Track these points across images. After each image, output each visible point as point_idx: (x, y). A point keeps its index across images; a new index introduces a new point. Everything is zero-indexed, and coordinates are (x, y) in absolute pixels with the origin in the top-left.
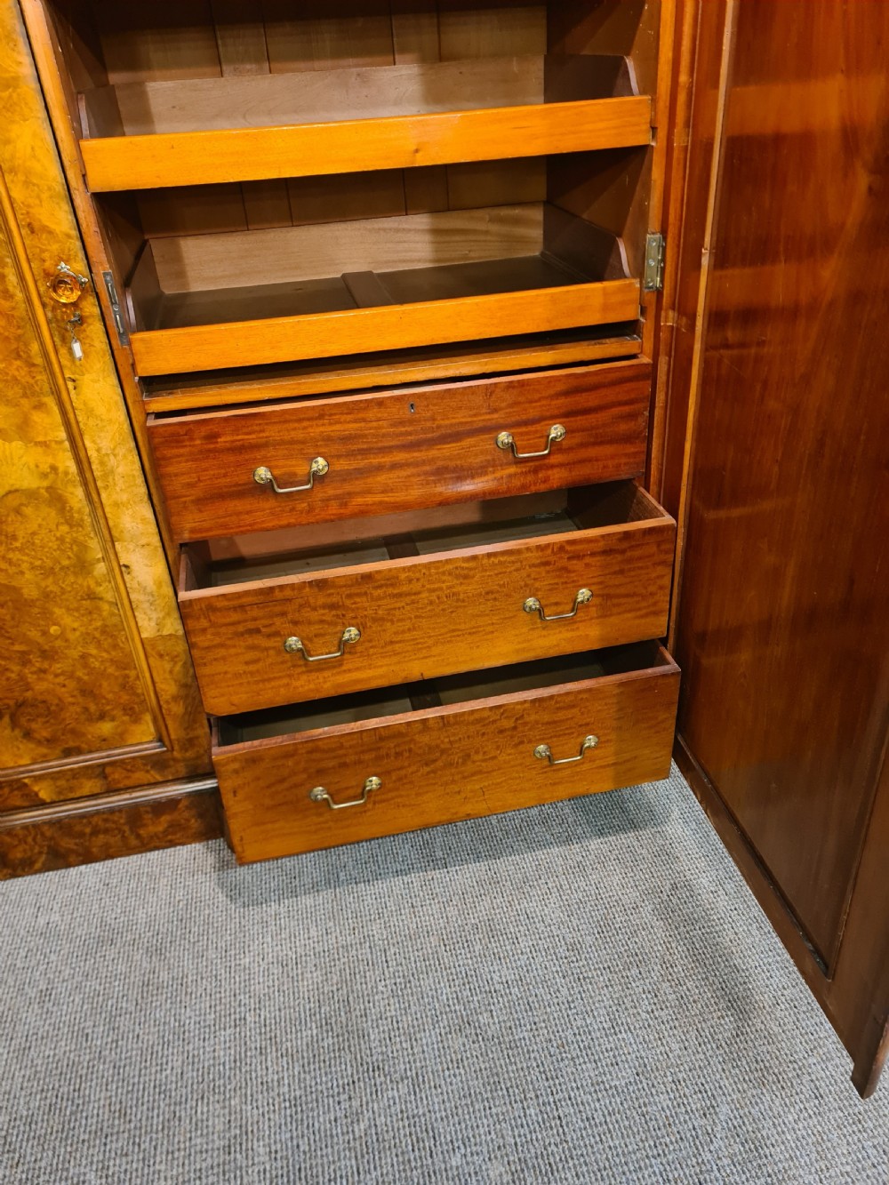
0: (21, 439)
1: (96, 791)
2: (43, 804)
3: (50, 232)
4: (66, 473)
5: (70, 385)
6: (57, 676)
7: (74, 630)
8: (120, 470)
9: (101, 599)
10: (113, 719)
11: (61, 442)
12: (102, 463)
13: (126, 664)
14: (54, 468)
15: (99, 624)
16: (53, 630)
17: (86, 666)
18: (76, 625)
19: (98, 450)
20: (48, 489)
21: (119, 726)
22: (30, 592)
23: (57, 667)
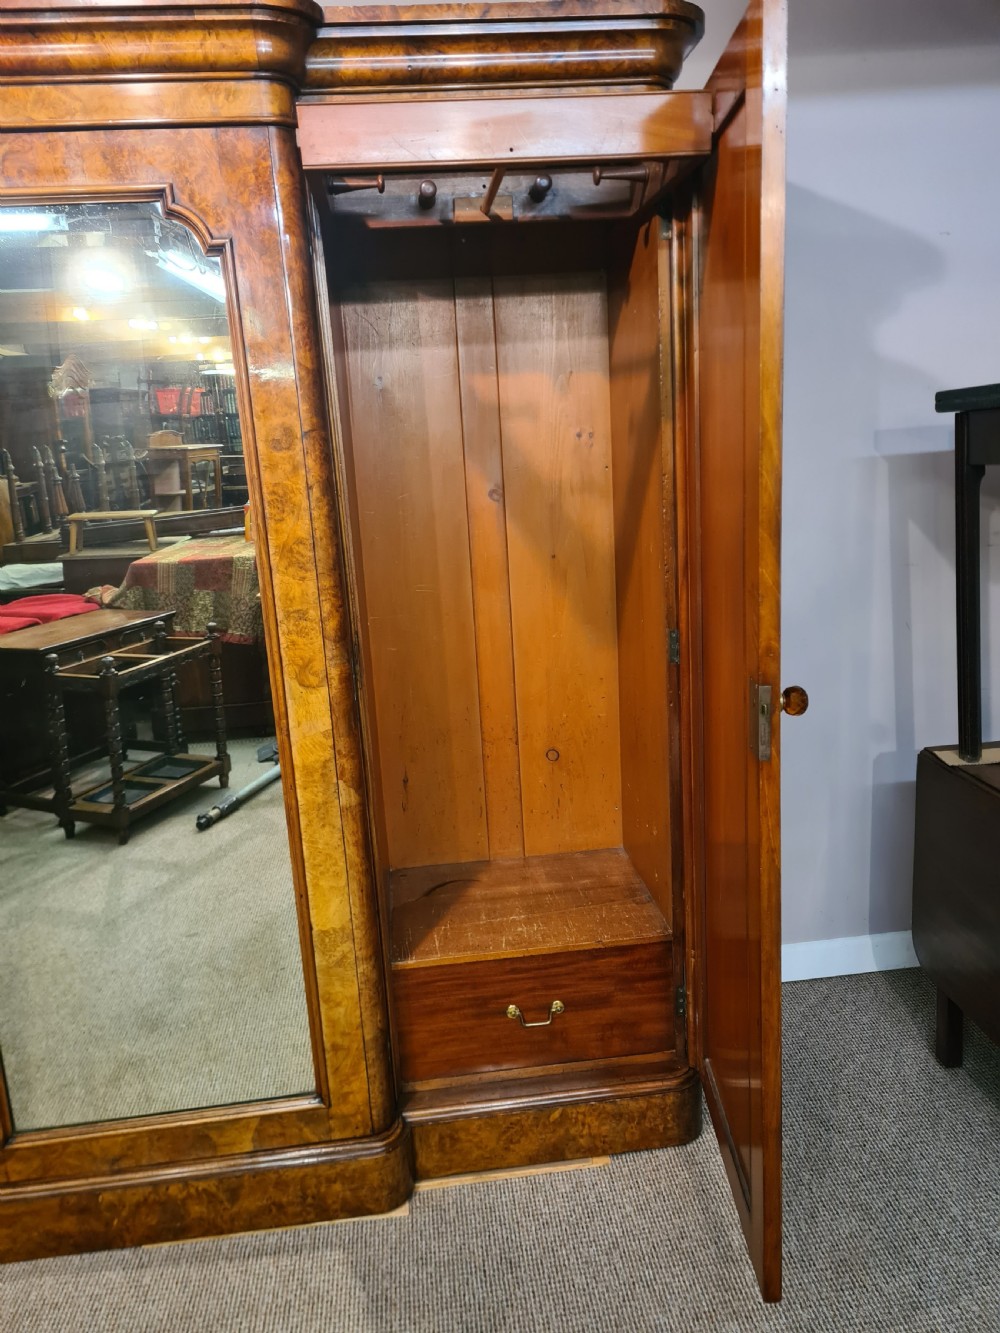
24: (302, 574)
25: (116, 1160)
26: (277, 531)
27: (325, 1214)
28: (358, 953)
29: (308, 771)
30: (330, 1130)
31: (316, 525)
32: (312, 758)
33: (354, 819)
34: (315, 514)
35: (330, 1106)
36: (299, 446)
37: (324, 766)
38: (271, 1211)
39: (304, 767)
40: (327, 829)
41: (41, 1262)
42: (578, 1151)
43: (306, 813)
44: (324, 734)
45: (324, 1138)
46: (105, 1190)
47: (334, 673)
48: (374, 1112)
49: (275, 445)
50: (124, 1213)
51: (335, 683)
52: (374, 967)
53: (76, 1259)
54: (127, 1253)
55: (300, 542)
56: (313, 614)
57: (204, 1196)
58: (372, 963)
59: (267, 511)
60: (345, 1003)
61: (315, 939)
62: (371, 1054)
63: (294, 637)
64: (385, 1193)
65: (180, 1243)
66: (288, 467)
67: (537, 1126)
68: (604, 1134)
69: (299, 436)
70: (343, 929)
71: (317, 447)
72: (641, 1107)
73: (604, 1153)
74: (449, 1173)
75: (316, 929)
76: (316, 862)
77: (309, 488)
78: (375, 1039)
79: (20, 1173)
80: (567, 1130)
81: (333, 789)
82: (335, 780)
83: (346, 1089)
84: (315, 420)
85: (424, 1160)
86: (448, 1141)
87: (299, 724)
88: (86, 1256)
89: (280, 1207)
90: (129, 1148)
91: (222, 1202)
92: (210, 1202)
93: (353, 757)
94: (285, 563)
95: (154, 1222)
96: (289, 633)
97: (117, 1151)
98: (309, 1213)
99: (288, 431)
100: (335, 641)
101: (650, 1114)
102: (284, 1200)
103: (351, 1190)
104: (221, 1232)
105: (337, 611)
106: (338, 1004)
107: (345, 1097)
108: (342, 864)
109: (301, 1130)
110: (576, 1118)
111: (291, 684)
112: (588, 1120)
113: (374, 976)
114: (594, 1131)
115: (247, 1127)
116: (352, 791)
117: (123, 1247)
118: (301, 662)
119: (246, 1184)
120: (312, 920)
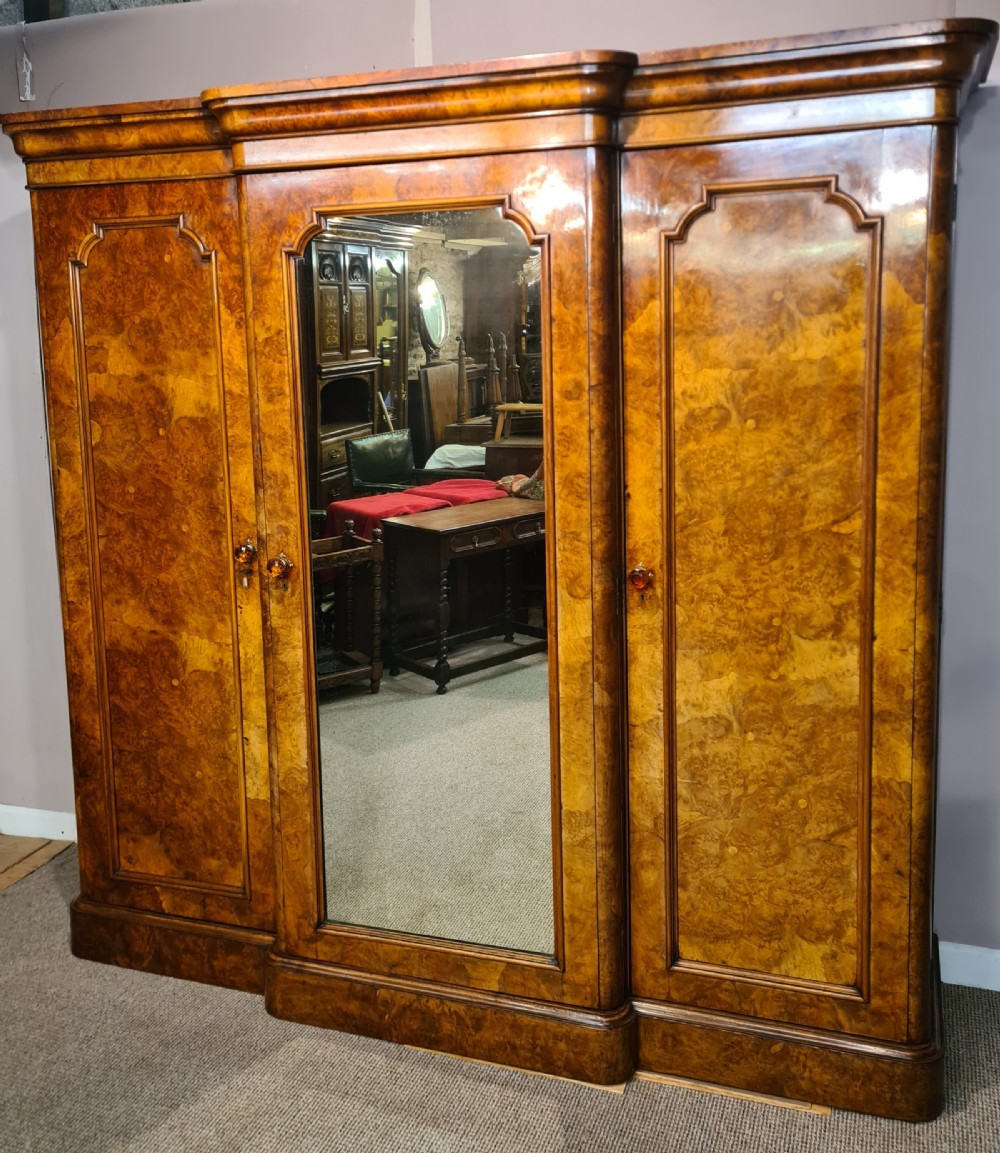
0: (208, 638)
1: (197, 916)
2: (162, 913)
3: (246, 522)
4: (227, 666)
5: (239, 610)
6: (193, 810)
7: (210, 778)
8: (255, 670)
9: (229, 760)
10: (219, 859)
11: (228, 645)
12: (246, 663)
13: (234, 814)
14: (221, 661)
15: (225, 778)
16: (198, 774)
17: (211, 808)
18: (211, 774)
19: (246, 654)
20: (216, 673)
21: (221, 866)
22: (191, 743)
23: (195, 803)
24: (578, 502)
25: (394, 966)
26: (562, 465)
27: (550, 1068)
28: (599, 839)
29: (570, 669)
30: (563, 994)
31: (594, 462)
32: (573, 659)
33: (604, 718)
34: (594, 453)
35: (564, 971)
36: (585, 397)
37: (583, 668)
38: (506, 1048)
39: (567, 666)
40: (581, 722)
41: (331, 1032)
42: (798, 1092)
43: (566, 706)
44: (585, 639)
45: (557, 999)
46: (382, 987)
47: (598, 588)
48: (602, 989)
49: (568, 395)
50: (394, 1011)
51: (598, 597)
52: (612, 855)
53: (355, 1037)
54: (392, 1046)
55: (579, 475)
56: (585, 536)
57: (454, 1016)
58: (611, 850)
59: (556, 448)
60: (584, 880)
61: (563, 817)
62: (603, 934)
63: (568, 554)
64: (604, 1065)
65: (433, 1052)
66: (576, 414)
67: (758, 1053)
68: (826, 1083)
69: (587, 388)
70: (587, 814)
71: (601, 398)
72: (867, 1068)
73: (824, 1104)
74: (670, 1071)
75: (564, 808)
76: (570, 749)
77: (591, 432)
78: (608, 922)
79: (325, 954)
80: (787, 1067)
81: (589, 688)
82: (591, 681)
83: (579, 960)
84: (601, 376)
85: (648, 1052)
86: (670, 1040)
87: (566, 628)
88: (363, 1038)
89: (514, 1047)
90: (405, 958)
91: (468, 1027)
92: (458, 1024)
93: (609, 664)
94: (566, 492)
95: (415, 1027)
96: (565, 550)
97: (395, 958)
98: (537, 1062)
99: (578, 385)
100: (601, 561)
101: (876, 1077)
102: (518, 1042)
103: (573, 1052)
104: (465, 1054)
105: (606, 536)
106: (578, 881)
107: (578, 967)
108: (591, 755)
109: (539, 985)
110: (798, 1058)
111: (562, 593)
112: (810, 1064)
113: (612, 863)
114: (817, 1078)
115: (496, 968)
116: (605, 693)
117: (390, 1041)
118: (572, 576)
119: (489, 1017)
120: (563, 800)
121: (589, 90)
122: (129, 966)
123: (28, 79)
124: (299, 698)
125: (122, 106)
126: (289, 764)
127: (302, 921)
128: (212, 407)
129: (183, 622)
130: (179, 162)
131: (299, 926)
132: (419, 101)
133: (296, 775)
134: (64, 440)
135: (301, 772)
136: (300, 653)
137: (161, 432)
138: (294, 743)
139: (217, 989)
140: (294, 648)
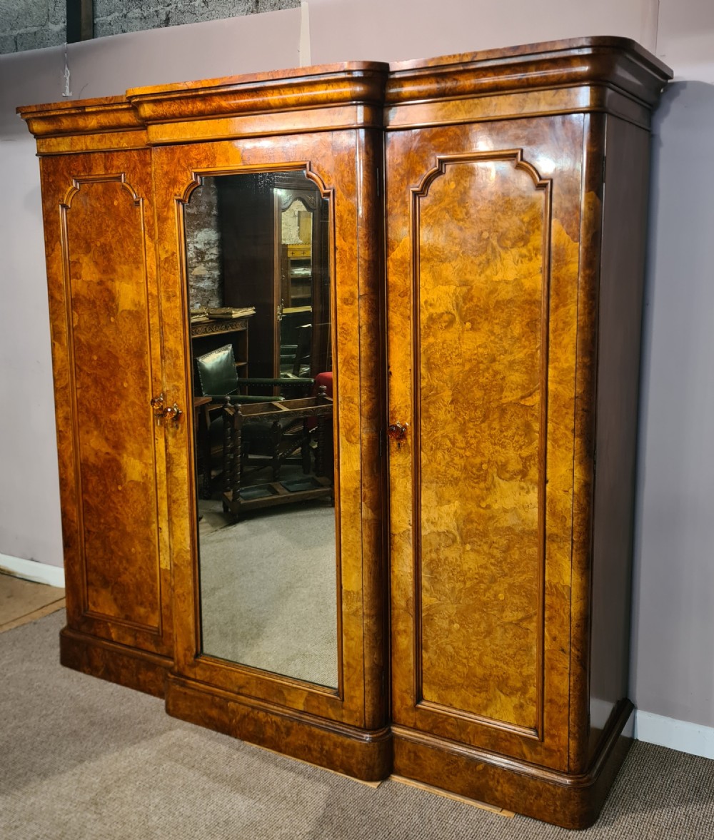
0: (139, 459)
1: (131, 644)
2: (112, 641)
4: (150, 479)
5: (156, 441)
6: (130, 574)
7: (140, 553)
9: (150, 542)
10: (145, 607)
11: (150, 464)
12: (160, 477)
13: (153, 578)
14: (147, 475)
15: (148, 554)
16: (133, 549)
17: (140, 573)
18: (140, 550)
19: (160, 471)
20: (143, 483)
21: (146, 612)
22: (129, 529)
23: (131, 569)
24: (352, 376)
25: (241, 687)
26: (342, 350)
27: (331, 765)
28: (365, 611)
29: (348, 493)
30: (342, 716)
31: (362, 349)
32: (350, 485)
33: (369, 528)
34: (362, 342)
35: (343, 700)
36: (357, 303)
37: (355, 492)
38: (305, 750)
39: (345, 490)
40: (354, 529)
41: (200, 728)
42: (493, 800)
43: (344, 517)
44: (357, 472)
45: (339, 719)
46: (231, 700)
47: (364, 436)
48: (366, 715)
49: (346, 302)
50: (238, 718)
51: (365, 442)
52: (374, 623)
53: (214, 733)
54: (237, 741)
55: (353, 357)
56: (356, 400)
57: (274, 725)
58: (374, 620)
59: (339, 337)
60: (356, 639)
61: (343, 595)
62: (368, 678)
63: (346, 412)
64: (364, 767)
65: (261, 748)
66: (351, 315)
67: (468, 770)
68: (512, 795)
69: (357, 297)
70: (358, 593)
71: (367, 304)
72: (538, 787)
73: (510, 809)
74: (412, 777)
75: (344, 588)
76: (347, 548)
77: (360, 327)
78: (372, 669)
79: (200, 676)
80: (487, 781)
81: (359, 506)
82: (360, 501)
83: (352, 694)
84: (367, 289)
85: (401, 761)
86: (412, 755)
87: (345, 463)
88: (219, 734)
89: (310, 749)
90: (247, 683)
91: (282, 733)
92: (276, 730)
93: (372, 490)
94: (344, 369)
95: (251, 730)
96: (344, 409)
97: (241, 682)
98: (323, 760)
99: (352, 294)
100: (367, 418)
101: (544, 795)
102: (312, 746)
103: (346, 756)
104: (280, 751)
105: (370, 400)
106: (352, 639)
107: (352, 698)
108: (360, 553)
109: (328, 709)
110: (494, 776)
111: (342, 438)
112: (501, 781)
113: (374, 629)
114: (506, 791)
115: (301, 694)
116: (370, 510)
117: (236, 738)
118: (348, 427)
119: (294, 727)
120: (343, 582)
121: (359, 89)
122: (91, 674)
123: (68, 82)
124: (185, 502)
125: (84, 101)
126: (179, 547)
127: (187, 652)
128: (141, 304)
129: (124, 447)
130: (122, 138)
131: (185, 656)
132: (253, 97)
133: (184, 554)
134: (56, 323)
135: (187, 552)
136: (186, 471)
137: (112, 319)
138: (183, 532)
139: (140, 694)
140: (182, 468)
